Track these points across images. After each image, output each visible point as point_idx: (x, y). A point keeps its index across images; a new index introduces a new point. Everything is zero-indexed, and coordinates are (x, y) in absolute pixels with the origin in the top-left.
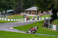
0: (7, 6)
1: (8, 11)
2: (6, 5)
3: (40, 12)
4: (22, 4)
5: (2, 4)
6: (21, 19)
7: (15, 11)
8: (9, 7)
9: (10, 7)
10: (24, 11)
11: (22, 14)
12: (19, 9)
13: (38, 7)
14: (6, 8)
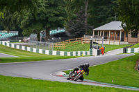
0: (50, 20)
1: (53, 32)
2: (47, 18)
3: (130, 35)
4: (86, 14)
5: (39, 14)
6: (84, 52)
7: (69, 31)
8: (55, 22)
9: (59, 22)
10: (91, 31)
11: (87, 39)
12: (79, 27)
13: (126, 22)
14: (48, 25)
